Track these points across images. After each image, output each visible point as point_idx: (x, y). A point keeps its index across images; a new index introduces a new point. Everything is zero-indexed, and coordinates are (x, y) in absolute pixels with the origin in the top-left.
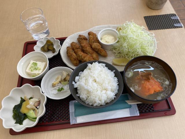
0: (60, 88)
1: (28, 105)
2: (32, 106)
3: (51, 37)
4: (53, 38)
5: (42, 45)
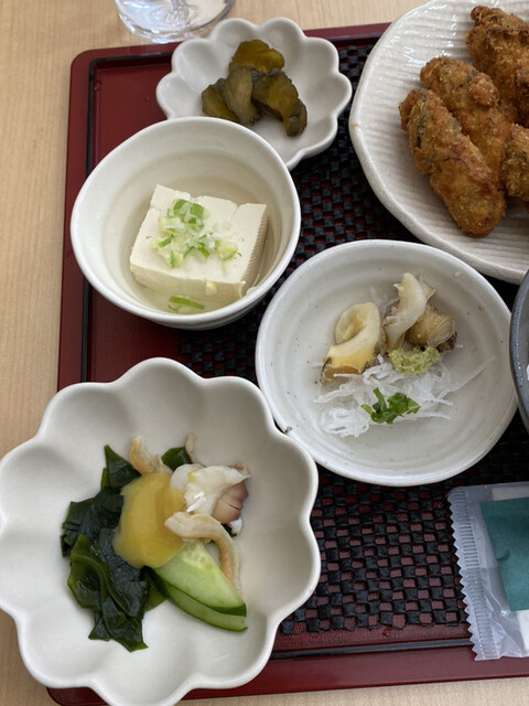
0: (388, 394)
1: (179, 515)
2: (205, 519)
3: (271, 21)
4: (287, 30)
5: (206, 80)
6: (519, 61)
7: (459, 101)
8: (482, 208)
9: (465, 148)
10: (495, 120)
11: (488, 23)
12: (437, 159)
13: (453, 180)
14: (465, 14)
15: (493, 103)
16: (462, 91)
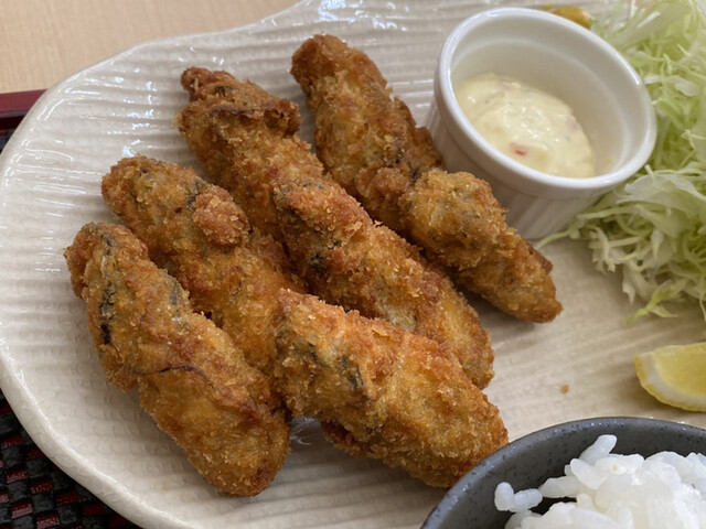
6: (271, 160)
7: (178, 237)
8: (247, 454)
9: (198, 342)
10: (248, 269)
11: (210, 97)
12: (145, 368)
13: (183, 408)
14: (170, 79)
15: (240, 238)
16: (181, 220)
